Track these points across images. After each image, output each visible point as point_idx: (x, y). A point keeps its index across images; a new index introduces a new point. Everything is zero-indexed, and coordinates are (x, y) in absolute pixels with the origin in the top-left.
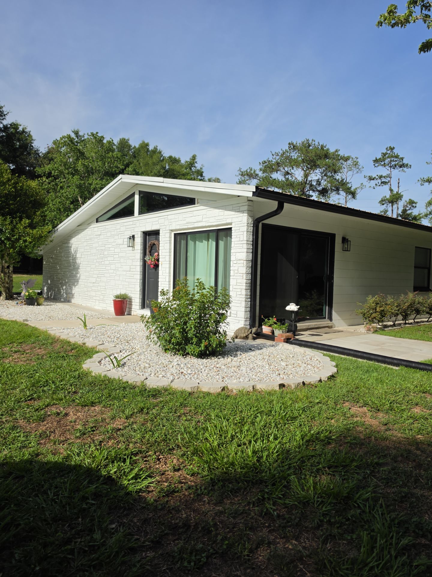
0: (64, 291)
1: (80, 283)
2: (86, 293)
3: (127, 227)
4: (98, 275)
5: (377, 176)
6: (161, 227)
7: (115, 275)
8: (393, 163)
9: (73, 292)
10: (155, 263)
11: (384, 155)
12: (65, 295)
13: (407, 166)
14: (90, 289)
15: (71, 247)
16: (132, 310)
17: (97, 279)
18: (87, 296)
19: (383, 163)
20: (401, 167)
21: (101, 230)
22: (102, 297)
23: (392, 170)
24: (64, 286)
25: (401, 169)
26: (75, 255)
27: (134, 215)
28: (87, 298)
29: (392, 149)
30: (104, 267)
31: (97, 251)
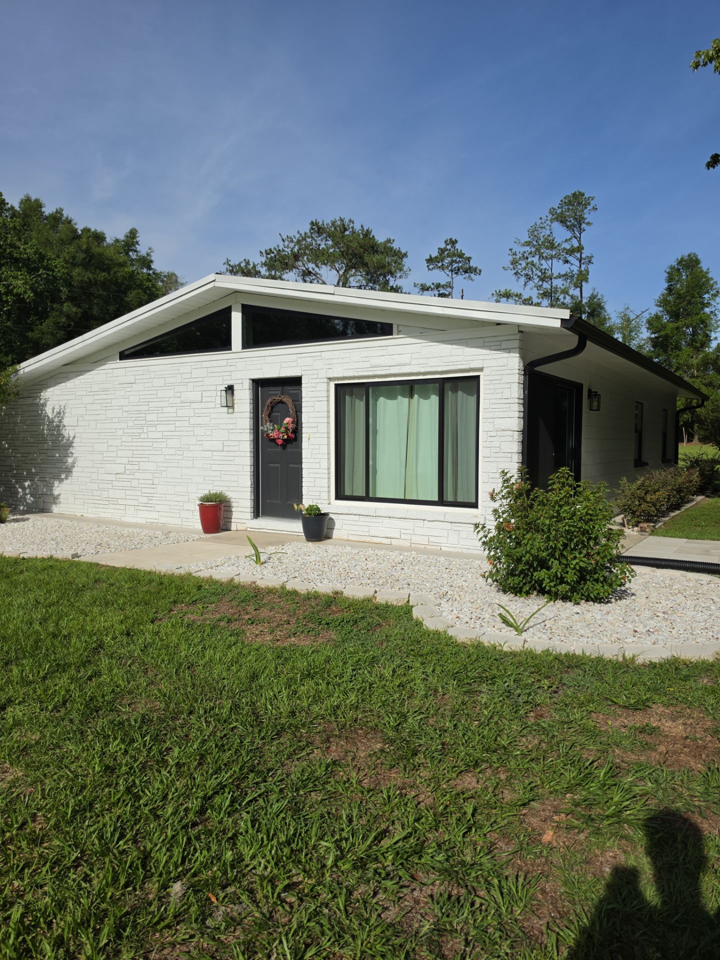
0: (28, 491)
1: (74, 474)
2: (95, 493)
3: (210, 370)
4: (130, 459)
5: (433, 284)
6: (303, 373)
7: (181, 457)
8: (455, 265)
9: (56, 492)
10: (288, 436)
11: (442, 251)
12: (30, 499)
13: (475, 271)
14: (110, 486)
15: (44, 405)
16: (233, 520)
17: (128, 467)
18: (99, 498)
19: (440, 264)
20: (466, 272)
21: (135, 373)
22: (145, 500)
23: (454, 275)
24: (26, 481)
25: (467, 275)
26: (56, 420)
27: (231, 350)
28: (98, 502)
29: (453, 242)
30: (150, 444)
31: (124, 413)
